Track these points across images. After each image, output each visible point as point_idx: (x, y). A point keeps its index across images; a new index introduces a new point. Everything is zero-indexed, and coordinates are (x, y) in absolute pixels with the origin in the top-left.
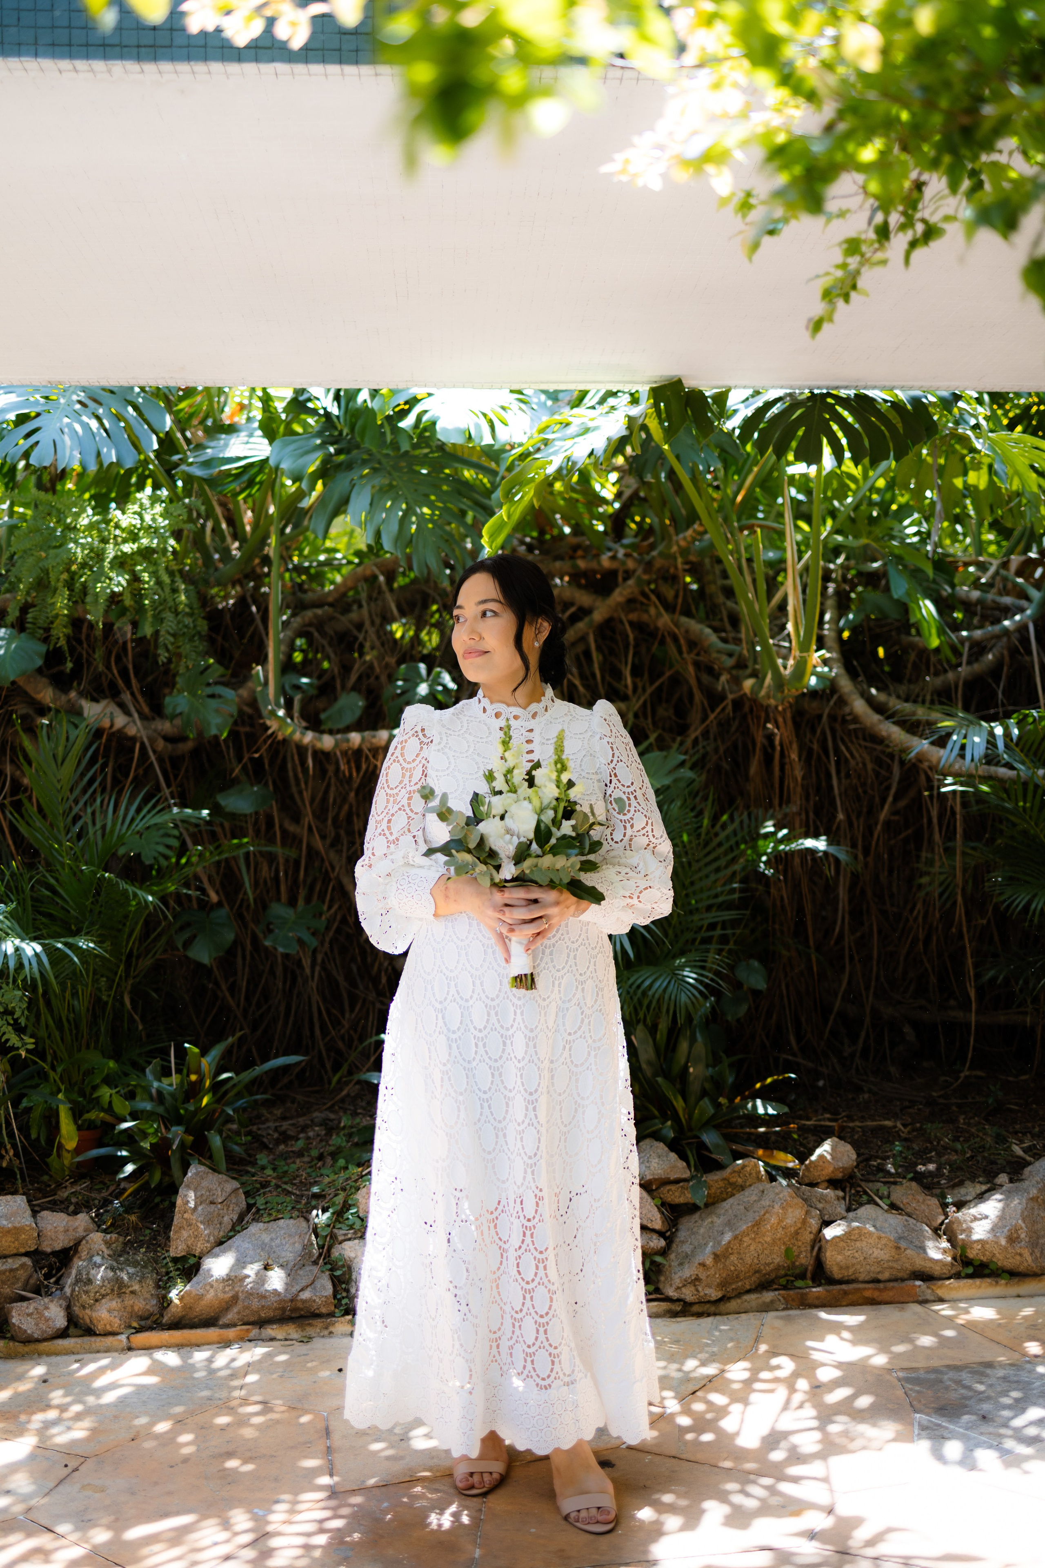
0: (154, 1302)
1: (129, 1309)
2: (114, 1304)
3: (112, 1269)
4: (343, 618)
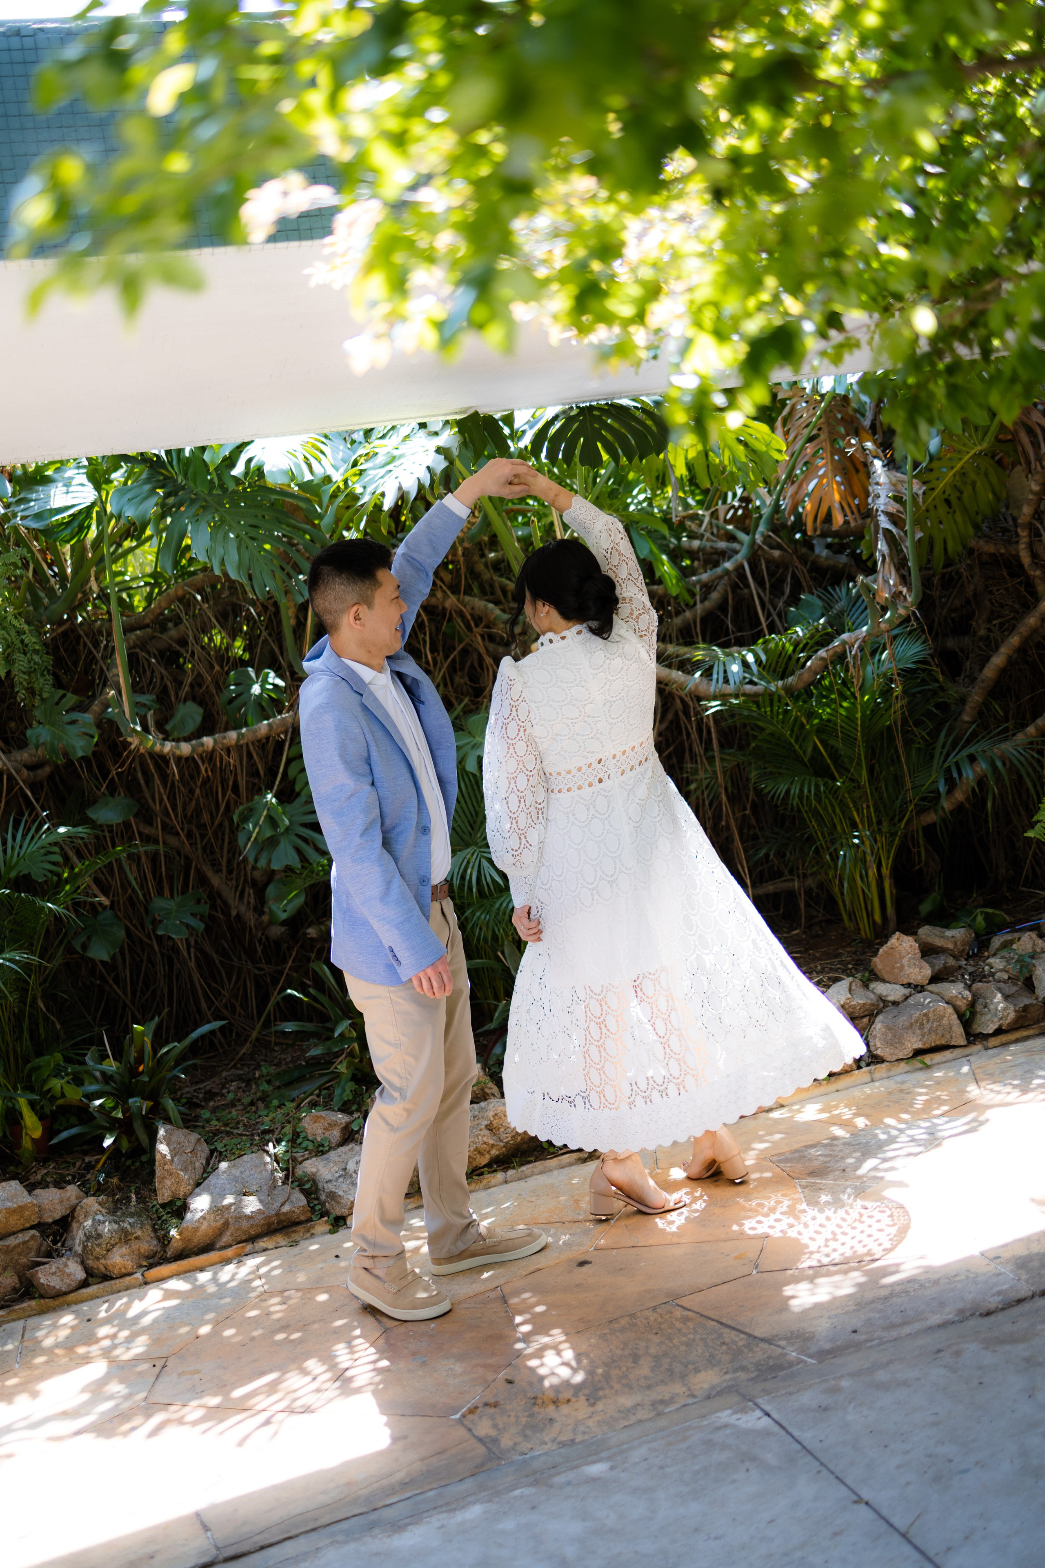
0: (155, 1242)
1: (136, 1252)
2: (124, 1250)
3: (116, 1222)
4: (164, 636)
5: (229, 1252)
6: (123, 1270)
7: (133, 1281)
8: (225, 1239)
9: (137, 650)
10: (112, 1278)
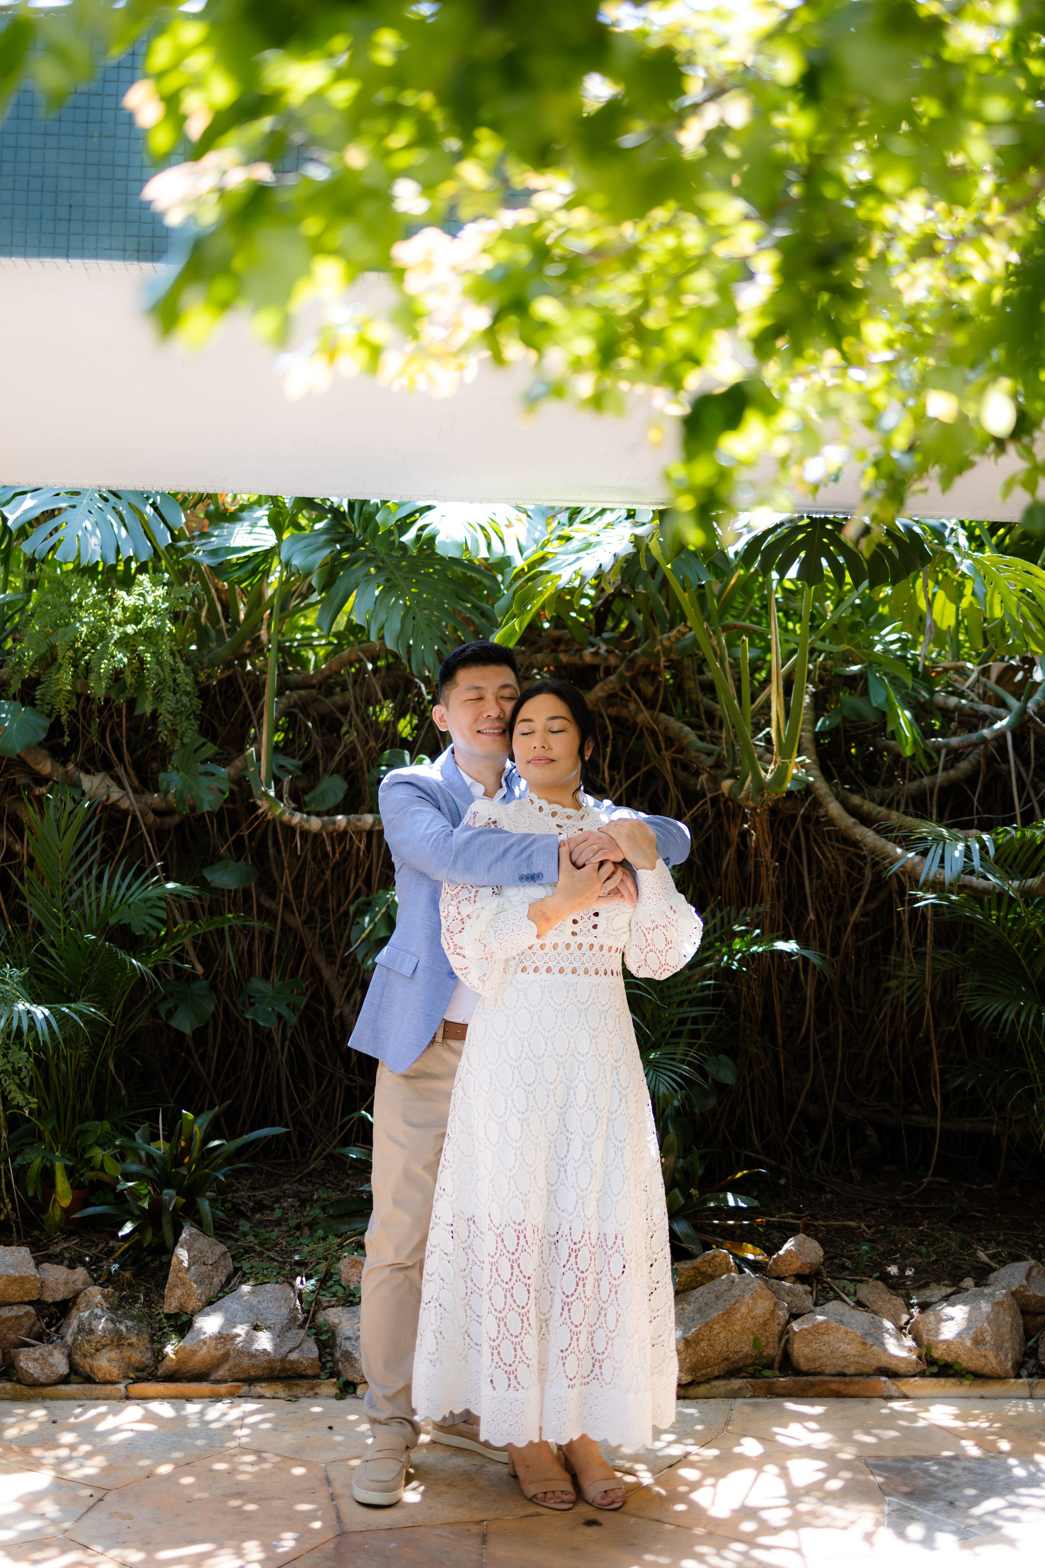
0: (149, 1355)
1: (126, 1360)
2: (114, 1354)
3: (112, 1321)
4: (327, 701)
5: (222, 1388)
6: (108, 1376)
7: (115, 1392)
8: (222, 1372)
9: (296, 711)
10: (95, 1382)
